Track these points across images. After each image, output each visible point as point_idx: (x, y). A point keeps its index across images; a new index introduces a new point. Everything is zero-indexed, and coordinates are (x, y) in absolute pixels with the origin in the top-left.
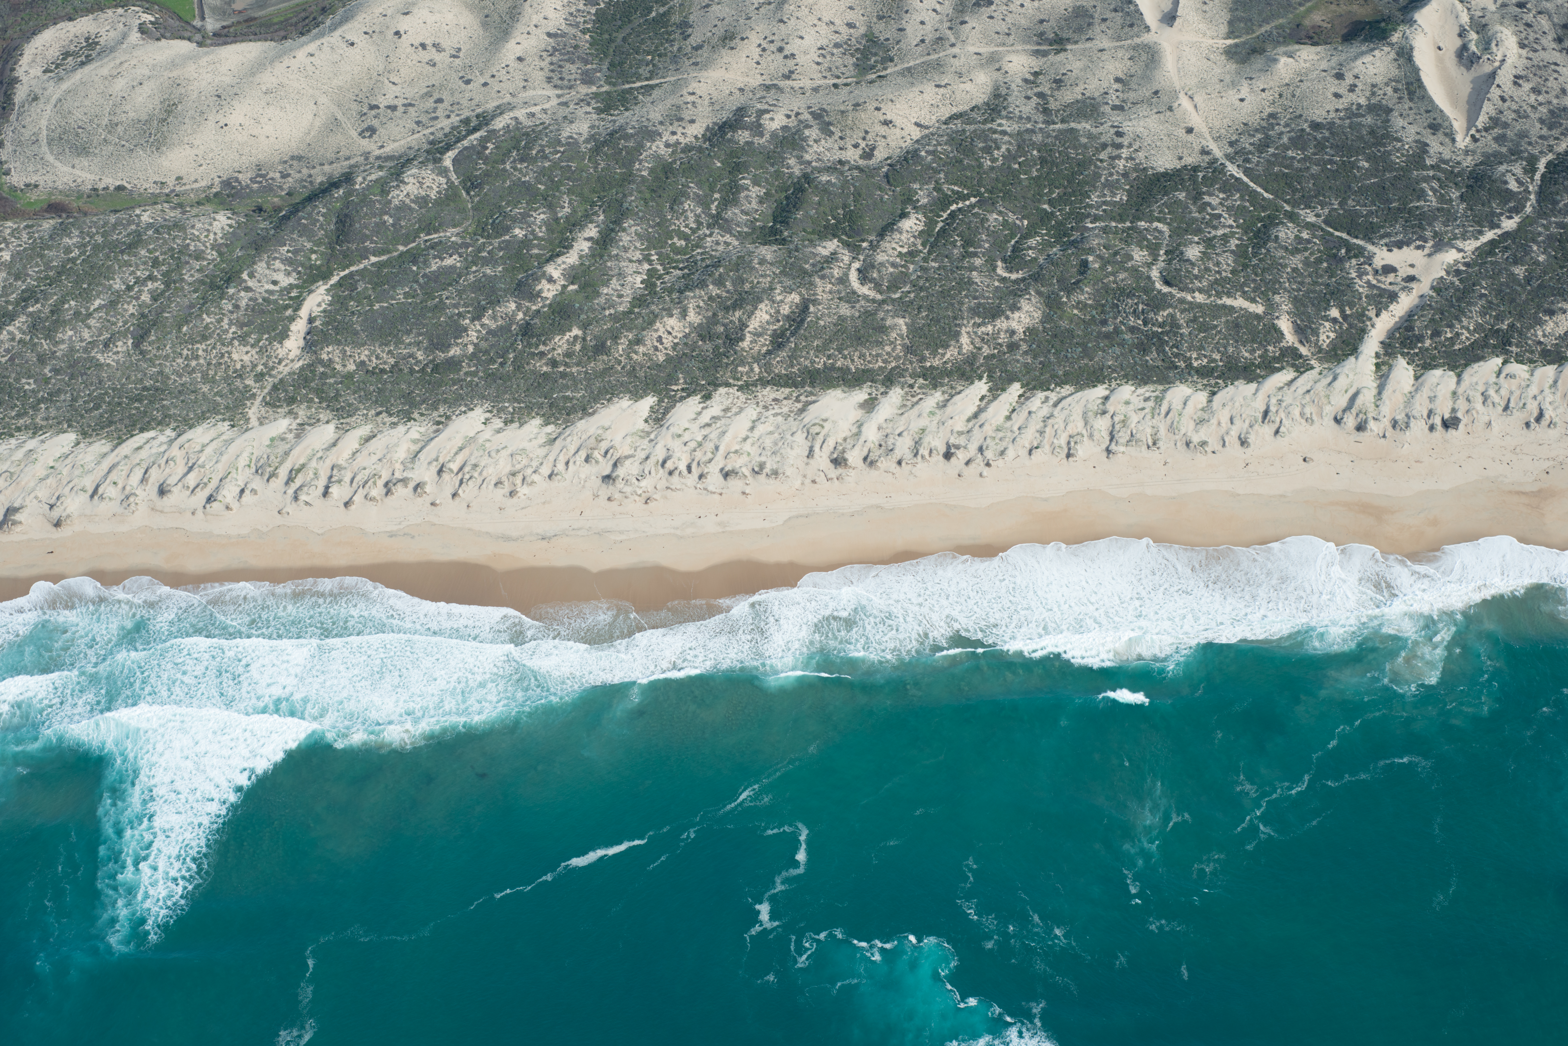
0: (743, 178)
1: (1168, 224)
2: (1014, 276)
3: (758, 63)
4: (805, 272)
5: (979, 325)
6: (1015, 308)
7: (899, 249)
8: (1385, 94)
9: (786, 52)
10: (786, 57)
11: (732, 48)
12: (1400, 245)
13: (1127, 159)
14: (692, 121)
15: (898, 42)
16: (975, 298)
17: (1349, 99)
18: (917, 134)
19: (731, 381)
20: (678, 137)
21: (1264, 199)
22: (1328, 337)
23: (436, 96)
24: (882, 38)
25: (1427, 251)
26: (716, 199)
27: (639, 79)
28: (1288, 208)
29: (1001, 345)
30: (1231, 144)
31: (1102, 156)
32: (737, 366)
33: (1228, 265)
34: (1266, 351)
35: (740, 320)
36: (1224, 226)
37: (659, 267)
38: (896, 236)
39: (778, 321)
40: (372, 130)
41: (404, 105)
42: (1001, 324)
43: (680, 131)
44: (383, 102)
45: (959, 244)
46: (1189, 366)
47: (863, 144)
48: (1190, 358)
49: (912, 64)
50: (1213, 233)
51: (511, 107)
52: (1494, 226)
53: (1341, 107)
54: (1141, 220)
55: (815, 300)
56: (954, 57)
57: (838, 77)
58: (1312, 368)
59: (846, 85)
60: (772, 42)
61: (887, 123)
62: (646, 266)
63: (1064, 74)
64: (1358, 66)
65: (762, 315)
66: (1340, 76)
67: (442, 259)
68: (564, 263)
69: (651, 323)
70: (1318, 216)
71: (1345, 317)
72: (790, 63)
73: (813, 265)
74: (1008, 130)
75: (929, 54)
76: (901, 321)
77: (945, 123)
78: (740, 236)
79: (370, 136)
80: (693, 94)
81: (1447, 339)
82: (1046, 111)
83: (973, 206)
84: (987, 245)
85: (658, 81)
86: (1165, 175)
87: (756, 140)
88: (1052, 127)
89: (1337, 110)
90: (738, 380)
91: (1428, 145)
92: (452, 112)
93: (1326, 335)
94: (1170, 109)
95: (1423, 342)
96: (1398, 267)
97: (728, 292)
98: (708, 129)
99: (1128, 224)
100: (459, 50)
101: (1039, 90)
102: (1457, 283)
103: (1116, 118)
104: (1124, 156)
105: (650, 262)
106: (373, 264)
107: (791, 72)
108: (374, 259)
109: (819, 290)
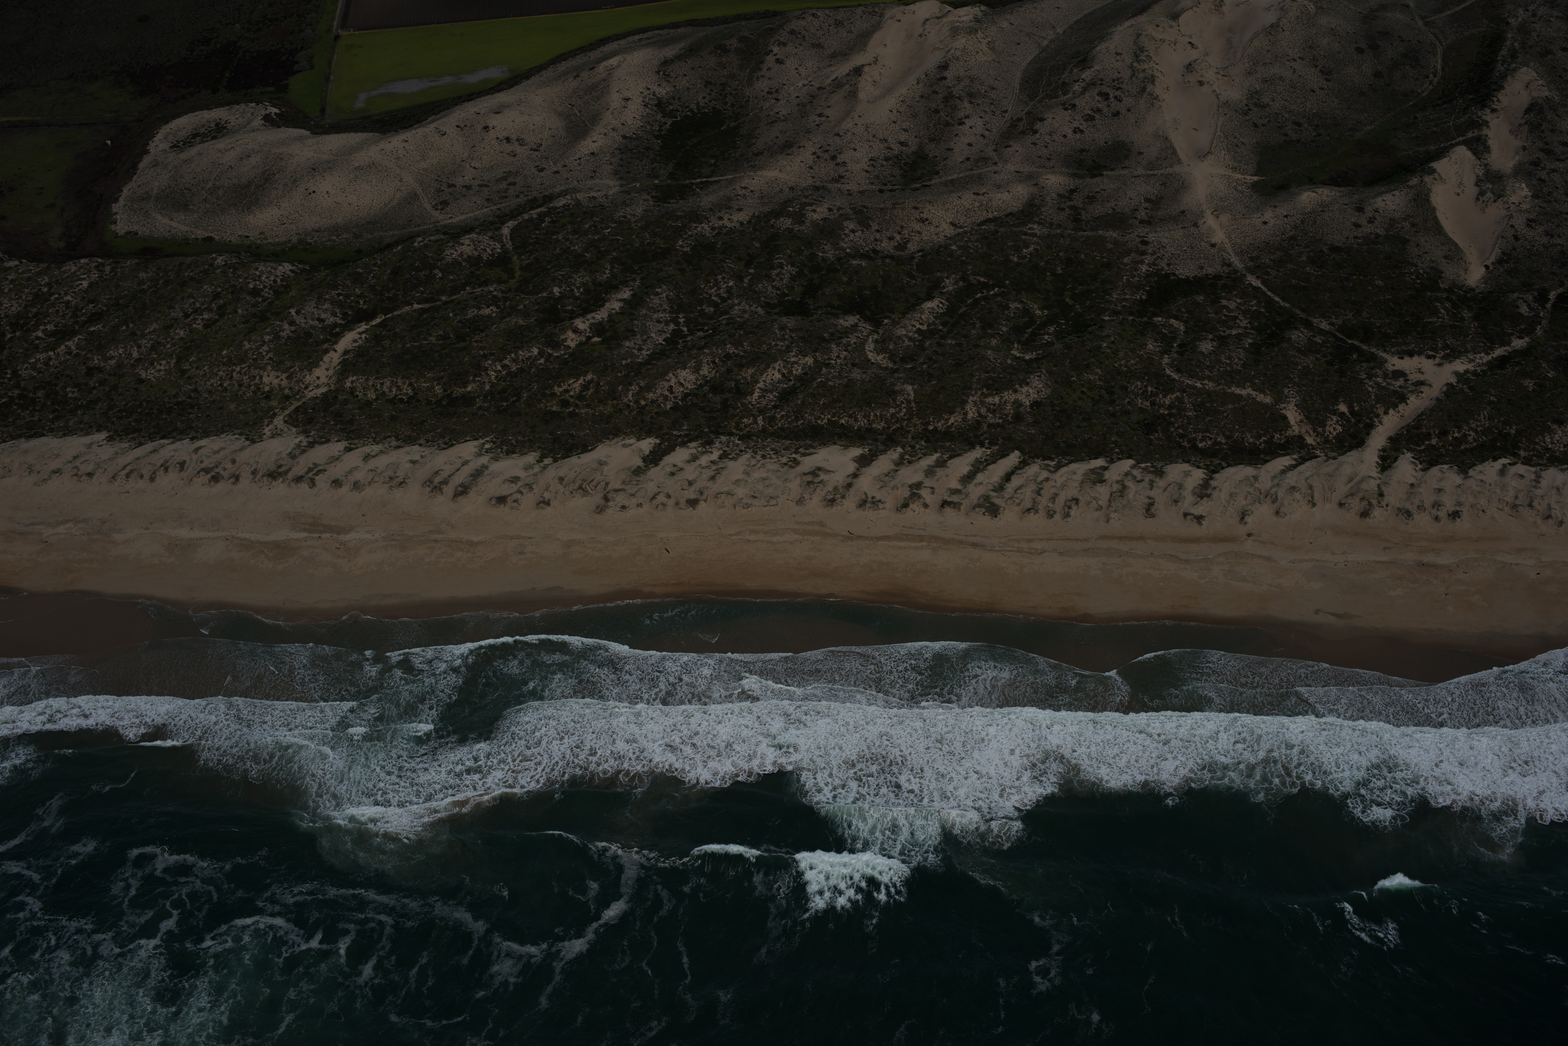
0: (780, 258)
1: (1185, 322)
2: (1027, 357)
3: (811, 168)
4: (824, 339)
5: (986, 396)
6: (1025, 383)
7: (918, 326)
8: (1402, 228)
9: (839, 160)
10: (838, 164)
11: (789, 154)
12: (1411, 355)
13: (1149, 265)
14: (740, 210)
15: (945, 159)
16: (987, 372)
17: (1368, 229)
18: (950, 231)
19: (734, 431)
20: (726, 222)
21: (1281, 307)
22: (1335, 429)
23: (511, 180)
24: (930, 155)
25: (1438, 360)
26: (750, 274)
27: (700, 177)
28: (1303, 315)
29: (1007, 416)
30: (1252, 259)
31: (1126, 260)
32: (742, 418)
33: (1240, 359)
34: (1273, 437)
35: (752, 376)
36: (1239, 327)
37: (685, 329)
38: (917, 315)
39: (790, 380)
40: (445, 203)
41: (480, 186)
42: (1009, 396)
43: (726, 217)
44: (459, 181)
45: (977, 326)
46: (1194, 447)
47: (898, 237)
48: (1195, 439)
49: (955, 176)
50: (1228, 332)
51: (575, 190)
52: (1503, 344)
53: (1360, 235)
54: (1157, 316)
55: (829, 364)
56: (995, 173)
57: (885, 185)
58: (1316, 457)
59: (891, 191)
60: (827, 151)
61: (923, 221)
62: (672, 327)
63: (1097, 192)
64: (1379, 202)
65: (774, 374)
66: (1360, 210)
67: (480, 309)
68: (593, 318)
69: (666, 373)
70: (1331, 324)
71: (1352, 412)
72: (841, 170)
73: (832, 334)
74: (1038, 232)
75: (972, 170)
76: (909, 388)
77: (979, 225)
78: (767, 306)
79: (443, 209)
80: (745, 188)
81: (1455, 439)
82: (1076, 219)
83: (995, 295)
84: (1005, 329)
85: (716, 179)
86: (1187, 281)
87: (797, 228)
88: (1080, 233)
89: (1355, 237)
90: (741, 430)
91: (1442, 272)
92: (522, 193)
93: (1333, 428)
94: (1196, 225)
95: (1430, 440)
96: (1407, 372)
97: (745, 352)
98: (753, 216)
99: (1146, 319)
100: (541, 145)
101: (1072, 203)
102: (1466, 390)
103: (1142, 231)
104: (1146, 261)
105: (677, 324)
106: (415, 311)
107: (841, 177)
108: (416, 306)
109: (834, 355)
